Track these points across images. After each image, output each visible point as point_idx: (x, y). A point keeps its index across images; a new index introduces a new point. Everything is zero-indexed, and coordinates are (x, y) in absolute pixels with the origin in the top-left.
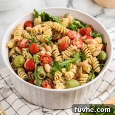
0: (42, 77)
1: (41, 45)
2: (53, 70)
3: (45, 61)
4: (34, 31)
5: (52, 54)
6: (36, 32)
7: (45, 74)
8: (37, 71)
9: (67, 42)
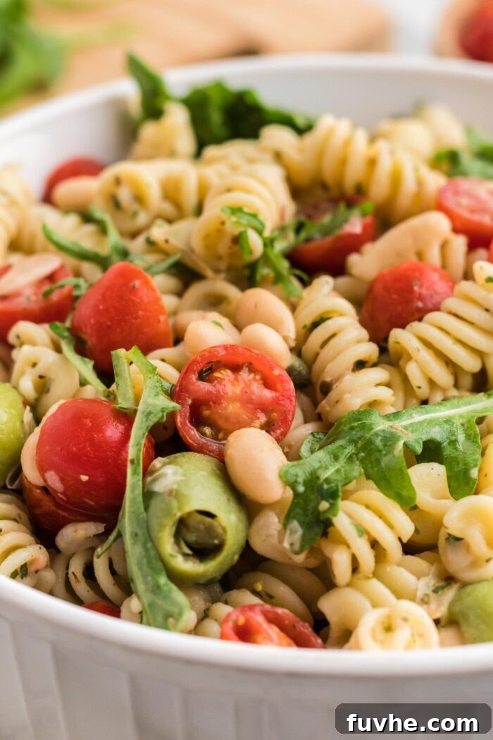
0: (202, 552)
1: (196, 290)
2: (313, 481)
3: (233, 408)
4: (124, 195)
5: (297, 351)
6: (139, 199)
7: (229, 519)
8: (148, 495)
9: (434, 256)
